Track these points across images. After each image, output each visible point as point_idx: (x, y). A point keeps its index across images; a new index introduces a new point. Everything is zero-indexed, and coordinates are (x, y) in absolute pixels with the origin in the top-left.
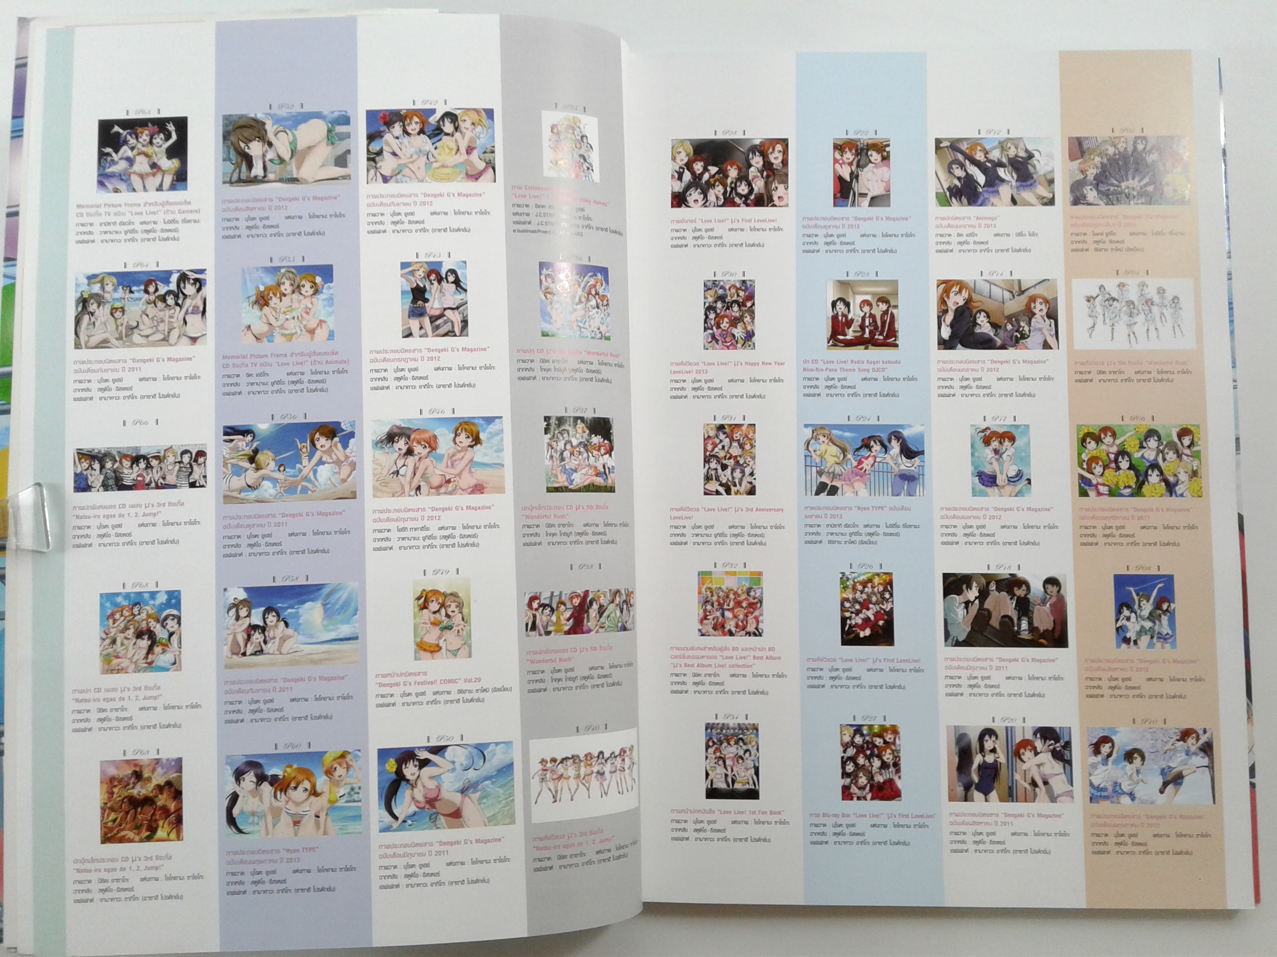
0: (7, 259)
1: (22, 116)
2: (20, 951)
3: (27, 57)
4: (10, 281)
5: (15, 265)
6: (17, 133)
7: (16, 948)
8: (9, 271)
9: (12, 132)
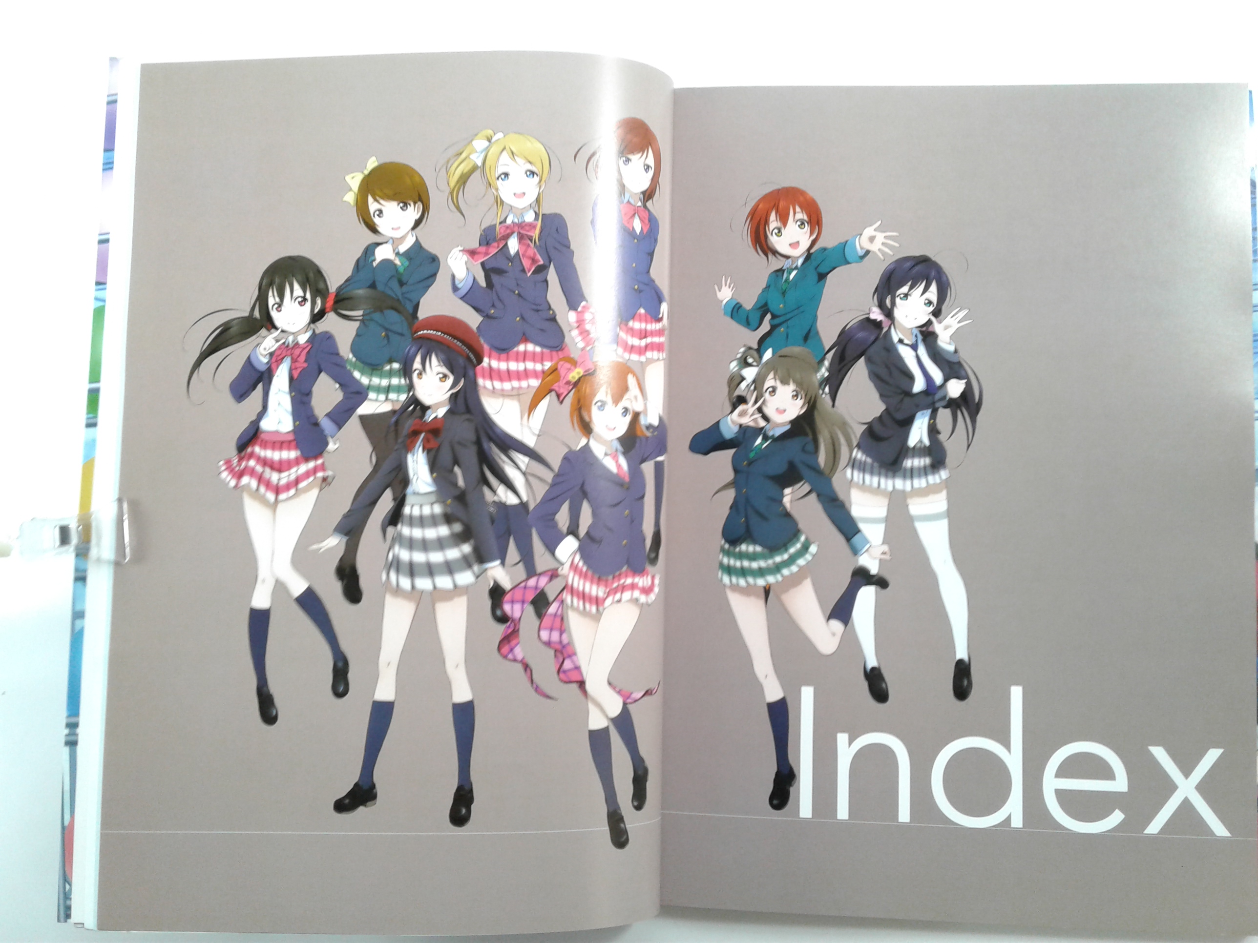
0: (98, 283)
1: (113, 150)
2: (86, 926)
3: (116, 94)
4: (100, 304)
5: (105, 289)
6: (108, 166)
7: (83, 924)
8: (100, 294)
9: (104, 164)
